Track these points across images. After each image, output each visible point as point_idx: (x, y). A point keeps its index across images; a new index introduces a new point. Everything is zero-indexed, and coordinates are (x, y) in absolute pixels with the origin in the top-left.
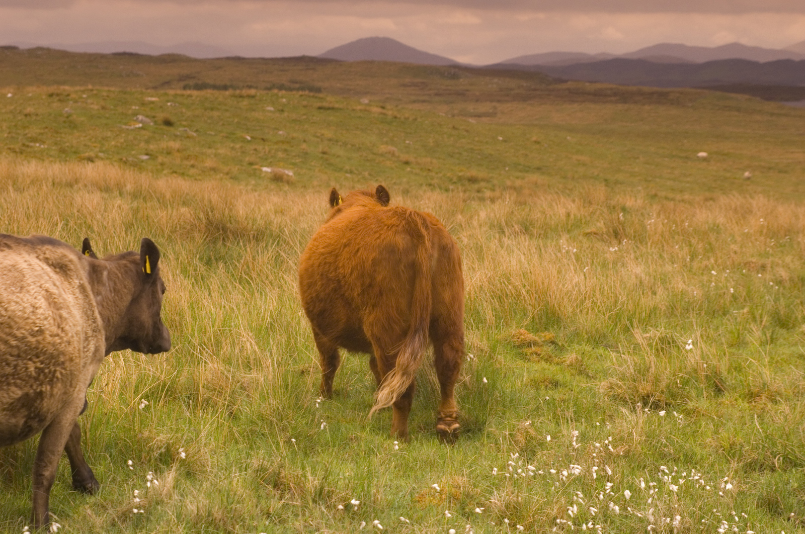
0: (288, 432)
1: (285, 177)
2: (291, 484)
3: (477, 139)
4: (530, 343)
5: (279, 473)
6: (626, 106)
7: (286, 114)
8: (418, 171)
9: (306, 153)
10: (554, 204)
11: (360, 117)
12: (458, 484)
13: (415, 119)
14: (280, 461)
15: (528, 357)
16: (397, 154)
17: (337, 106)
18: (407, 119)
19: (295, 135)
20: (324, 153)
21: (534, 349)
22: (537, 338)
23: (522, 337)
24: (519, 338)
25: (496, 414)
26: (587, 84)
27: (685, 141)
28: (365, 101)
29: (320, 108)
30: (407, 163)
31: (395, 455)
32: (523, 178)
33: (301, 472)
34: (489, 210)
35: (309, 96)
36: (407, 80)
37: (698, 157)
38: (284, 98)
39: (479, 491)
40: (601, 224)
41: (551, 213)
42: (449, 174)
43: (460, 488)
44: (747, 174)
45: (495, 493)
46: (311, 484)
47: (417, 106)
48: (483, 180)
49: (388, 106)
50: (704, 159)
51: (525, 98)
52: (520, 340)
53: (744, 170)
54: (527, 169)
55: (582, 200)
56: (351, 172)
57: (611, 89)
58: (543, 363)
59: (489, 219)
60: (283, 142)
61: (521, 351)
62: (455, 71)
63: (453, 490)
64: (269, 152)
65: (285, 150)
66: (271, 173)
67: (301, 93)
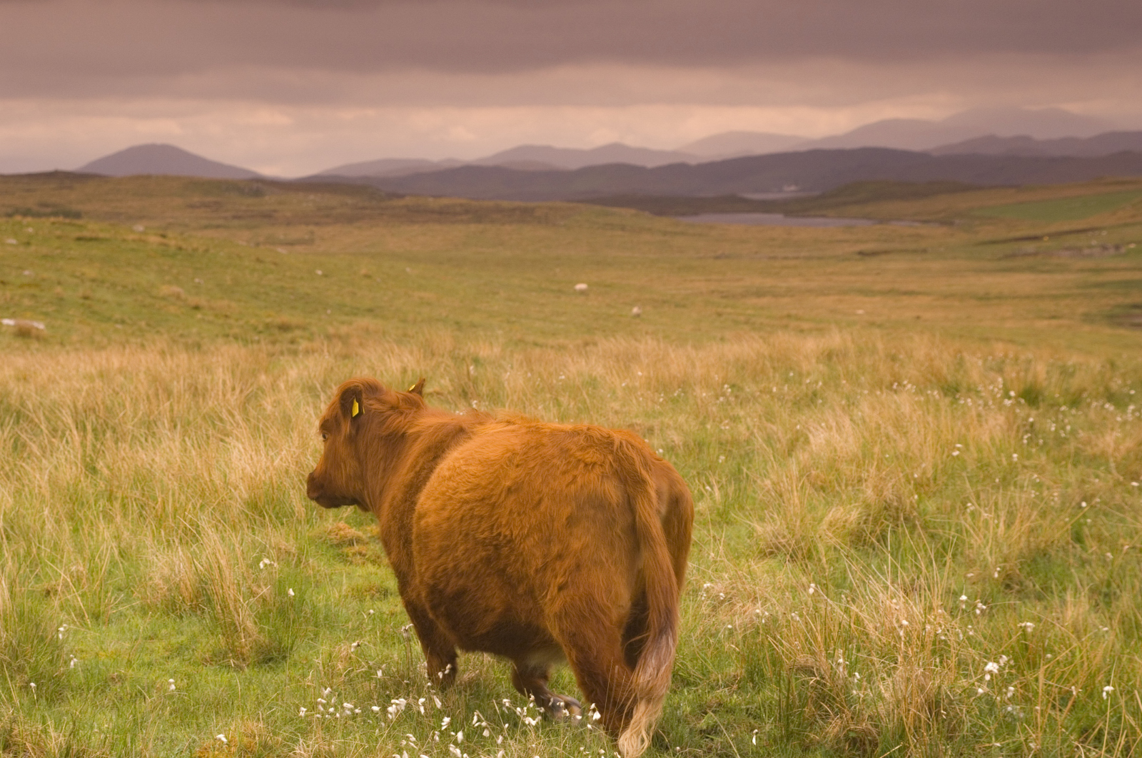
0: (26, 673)
1: (34, 332)
2: (27, 744)
3: (288, 274)
4: (352, 540)
5: (12, 730)
6: (481, 227)
7: (33, 248)
8: (211, 318)
9: (61, 299)
10: (386, 357)
11: (133, 250)
12: (252, 732)
13: (207, 251)
14: (13, 714)
15: (350, 559)
16: (183, 296)
17: (102, 235)
18: (195, 250)
19: (45, 275)
20: (86, 298)
21: (357, 548)
22: (360, 534)
23: (342, 533)
24: (337, 535)
25: (305, 635)
26: (431, 200)
27: (558, 270)
28: (140, 227)
29: (79, 239)
30: (197, 308)
31: (172, 696)
32: (350, 323)
33: (40, 727)
34: (301, 367)
35: (65, 224)
36: (196, 199)
37: (575, 290)
38: (30, 226)
39: (280, 739)
40: (445, 382)
41: (383, 368)
42: (253, 321)
43: (255, 737)
44: (635, 310)
45: (301, 741)
46: (54, 742)
47: (210, 233)
48: (298, 327)
49: (170, 234)
50: (582, 292)
51: (350, 220)
52: (338, 537)
53: (632, 305)
54: (355, 312)
55: (422, 351)
56: (123, 322)
57: (461, 205)
58: (370, 565)
59: (302, 379)
60: (29, 285)
61: (340, 551)
62: (258, 186)
63: (245, 740)
64: (12, 299)
65: (33, 296)
66: (14, 326)
67: (52, 219)
